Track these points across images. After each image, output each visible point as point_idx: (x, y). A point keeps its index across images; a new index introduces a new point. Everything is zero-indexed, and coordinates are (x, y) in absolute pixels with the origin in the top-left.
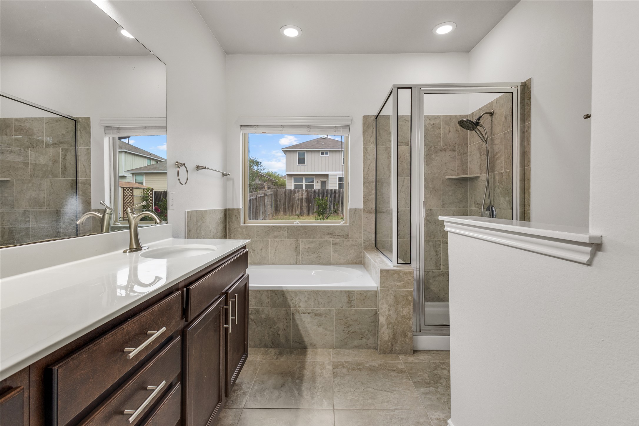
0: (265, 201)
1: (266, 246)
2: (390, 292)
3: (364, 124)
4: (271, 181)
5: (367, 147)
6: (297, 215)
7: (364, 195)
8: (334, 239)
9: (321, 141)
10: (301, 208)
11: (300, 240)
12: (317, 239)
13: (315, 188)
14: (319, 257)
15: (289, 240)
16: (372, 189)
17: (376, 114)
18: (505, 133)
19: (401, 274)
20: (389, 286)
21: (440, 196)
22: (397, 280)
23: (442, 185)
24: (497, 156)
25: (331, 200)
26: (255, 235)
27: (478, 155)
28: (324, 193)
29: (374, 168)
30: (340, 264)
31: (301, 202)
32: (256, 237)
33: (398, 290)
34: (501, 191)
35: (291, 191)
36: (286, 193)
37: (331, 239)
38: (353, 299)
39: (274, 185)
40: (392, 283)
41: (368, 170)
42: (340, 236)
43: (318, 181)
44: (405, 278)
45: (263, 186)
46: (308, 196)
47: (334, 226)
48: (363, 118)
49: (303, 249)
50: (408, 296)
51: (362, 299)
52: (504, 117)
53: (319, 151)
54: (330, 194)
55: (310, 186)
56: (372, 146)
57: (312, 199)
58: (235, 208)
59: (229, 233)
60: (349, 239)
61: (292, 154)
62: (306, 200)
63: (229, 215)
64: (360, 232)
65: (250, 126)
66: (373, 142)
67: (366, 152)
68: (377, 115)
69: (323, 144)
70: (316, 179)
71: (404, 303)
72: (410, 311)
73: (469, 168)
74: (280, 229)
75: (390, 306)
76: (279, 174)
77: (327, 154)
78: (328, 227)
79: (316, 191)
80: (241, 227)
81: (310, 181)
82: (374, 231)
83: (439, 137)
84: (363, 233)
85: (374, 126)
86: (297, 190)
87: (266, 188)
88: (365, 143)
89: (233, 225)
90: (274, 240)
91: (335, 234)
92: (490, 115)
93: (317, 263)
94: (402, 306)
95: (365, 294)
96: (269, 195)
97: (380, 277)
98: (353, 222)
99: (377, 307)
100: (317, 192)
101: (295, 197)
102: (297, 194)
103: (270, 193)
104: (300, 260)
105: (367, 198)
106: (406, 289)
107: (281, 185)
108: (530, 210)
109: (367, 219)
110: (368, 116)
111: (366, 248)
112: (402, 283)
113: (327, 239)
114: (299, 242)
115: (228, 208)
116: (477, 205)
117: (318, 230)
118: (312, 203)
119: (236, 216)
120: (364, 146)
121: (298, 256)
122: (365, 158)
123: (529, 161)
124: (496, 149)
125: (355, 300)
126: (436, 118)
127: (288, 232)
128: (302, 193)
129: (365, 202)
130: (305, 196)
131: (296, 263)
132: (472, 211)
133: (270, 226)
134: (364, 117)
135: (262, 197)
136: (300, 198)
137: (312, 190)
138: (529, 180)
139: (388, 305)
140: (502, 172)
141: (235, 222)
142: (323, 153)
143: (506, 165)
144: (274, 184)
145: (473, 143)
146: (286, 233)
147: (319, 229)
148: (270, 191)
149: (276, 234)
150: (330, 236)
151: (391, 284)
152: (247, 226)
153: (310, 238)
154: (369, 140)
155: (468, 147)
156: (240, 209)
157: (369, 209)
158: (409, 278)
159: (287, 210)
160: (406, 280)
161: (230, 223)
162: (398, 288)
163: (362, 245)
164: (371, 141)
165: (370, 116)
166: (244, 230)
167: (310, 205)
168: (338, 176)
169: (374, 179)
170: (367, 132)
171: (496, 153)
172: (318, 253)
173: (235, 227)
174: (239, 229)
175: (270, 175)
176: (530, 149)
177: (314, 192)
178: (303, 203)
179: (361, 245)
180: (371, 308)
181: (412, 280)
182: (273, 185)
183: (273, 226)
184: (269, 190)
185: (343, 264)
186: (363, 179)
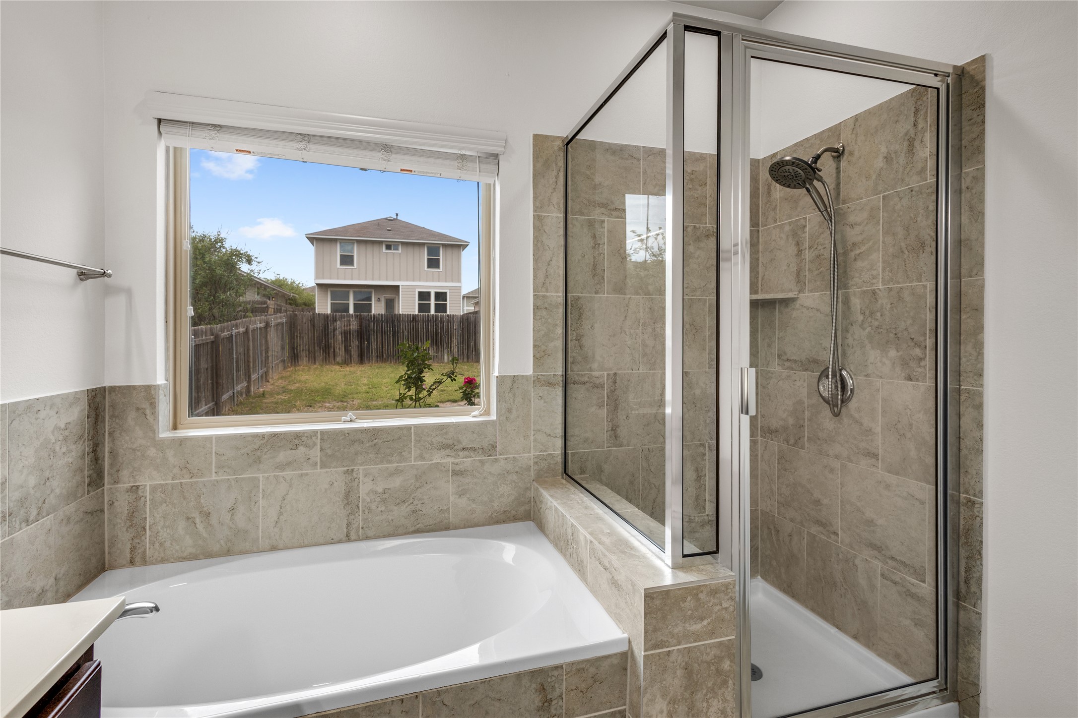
0: (269, 337)
1: (250, 497)
2: (673, 657)
3: (536, 157)
4: (284, 296)
5: (545, 216)
6: (338, 364)
7: (535, 340)
8: (457, 461)
9: (384, 224)
10: (347, 350)
11: (361, 471)
12: (411, 461)
13: (373, 312)
14: (415, 512)
15: (327, 472)
16: (556, 325)
17: (566, 132)
18: (883, 196)
19: (702, 596)
20: (670, 640)
21: (705, 340)
22: (691, 617)
23: (708, 316)
24: (858, 252)
25: (406, 334)
26: (211, 463)
27: (792, 250)
28: (393, 322)
29: (561, 272)
30: (473, 527)
31: (346, 338)
32: (214, 471)
33: (695, 647)
34: (870, 333)
35: (326, 317)
36: (316, 321)
37: (450, 460)
38: (556, 694)
39: (290, 304)
40: (679, 629)
41: (547, 276)
42: (474, 449)
43: (379, 298)
44: (715, 604)
45: (265, 306)
46: (361, 326)
47: (457, 425)
48: (534, 139)
49: (368, 494)
50: (720, 659)
51: (583, 686)
52: (880, 158)
53: (382, 242)
54: (405, 324)
55: (363, 307)
56: (555, 216)
57: (369, 331)
58: (137, 381)
59: (112, 466)
60: (498, 456)
61: (327, 247)
62: (356, 334)
63: (113, 406)
64: (526, 437)
65: (193, 124)
66: (558, 204)
67: (540, 230)
68: (570, 138)
69: (388, 230)
70: (375, 295)
71: (710, 685)
72: (726, 705)
73: (763, 279)
74: (297, 442)
75: (673, 702)
76: (299, 284)
77: (397, 249)
78: (441, 427)
79: (377, 318)
80: (161, 445)
81: (364, 297)
82: (559, 431)
83: (704, 204)
84: (532, 438)
85: (561, 163)
86: (338, 314)
87: (271, 311)
88: (538, 204)
89: (127, 438)
90: (276, 477)
91: (460, 447)
92: (833, 157)
93: (411, 530)
94: (706, 695)
95: (592, 670)
96: (277, 325)
97: (646, 614)
98: (509, 410)
99: (628, 702)
100: (379, 319)
101: (335, 330)
102: (338, 323)
103: (279, 321)
104: (358, 527)
105: (543, 347)
106: (716, 638)
107: (305, 304)
108: (982, 386)
109: (542, 401)
110: (547, 137)
111: (543, 477)
112: (705, 623)
113: (439, 461)
114: (356, 476)
115: (107, 383)
116: (787, 364)
117: (413, 439)
118: (368, 340)
119: (138, 409)
120: (535, 214)
121: (353, 517)
122: (539, 244)
123: (981, 264)
124: (853, 235)
125: (561, 696)
126: (697, 160)
127: (321, 449)
128: (349, 321)
129: (539, 359)
130: (354, 325)
131: (348, 539)
132: (770, 375)
133: (262, 436)
134: (536, 137)
135: (261, 328)
136: (344, 331)
137: (368, 315)
138: (977, 310)
139: (668, 699)
140: (874, 290)
141: (137, 428)
142: (388, 247)
143: (891, 271)
144: (288, 301)
145: (776, 221)
146: (316, 454)
147: (415, 435)
148: (281, 318)
149: (282, 456)
150: (448, 451)
151: (676, 631)
152: (182, 441)
153: (390, 462)
154: (550, 199)
155: (758, 231)
156: (156, 387)
157: (549, 375)
158: (725, 605)
159: (317, 354)
160: (716, 613)
161: (117, 434)
162: (695, 641)
163: (530, 471)
164: (555, 203)
165: (551, 136)
166: (170, 454)
167: (364, 343)
168: (417, 290)
169: (561, 300)
170: (544, 177)
171: (854, 244)
172: (412, 503)
173: (135, 446)
174: (152, 452)
175: (280, 283)
176: (982, 232)
177: (374, 319)
178: (350, 339)
179: (528, 469)
180: (610, 708)
181: (731, 609)
182: (286, 304)
183: (275, 435)
184: (279, 315)
185: (484, 525)
186: (534, 299)
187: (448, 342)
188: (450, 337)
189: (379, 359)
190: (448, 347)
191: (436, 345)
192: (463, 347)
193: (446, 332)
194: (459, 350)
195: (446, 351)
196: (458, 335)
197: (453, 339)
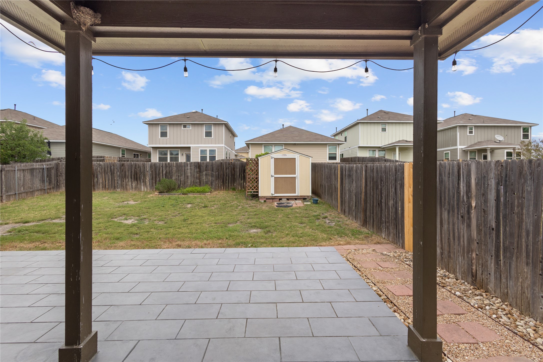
13: (179, 161)
43: (182, 154)
53: (181, 124)
55: (175, 159)
61: (154, 128)
70: (180, 152)
77: (190, 127)
81: (175, 153)
142: (185, 127)
168: (200, 149)
187: (144, 179)
188: (145, 176)
189: (103, 189)
190: (144, 182)
191: (137, 180)
192: (153, 181)
193: (142, 173)
194: (150, 183)
195: (142, 184)
196: (149, 175)
197: (147, 177)
